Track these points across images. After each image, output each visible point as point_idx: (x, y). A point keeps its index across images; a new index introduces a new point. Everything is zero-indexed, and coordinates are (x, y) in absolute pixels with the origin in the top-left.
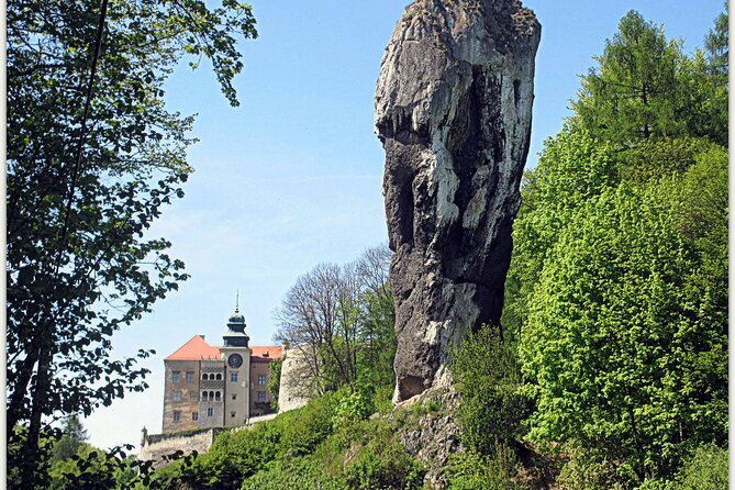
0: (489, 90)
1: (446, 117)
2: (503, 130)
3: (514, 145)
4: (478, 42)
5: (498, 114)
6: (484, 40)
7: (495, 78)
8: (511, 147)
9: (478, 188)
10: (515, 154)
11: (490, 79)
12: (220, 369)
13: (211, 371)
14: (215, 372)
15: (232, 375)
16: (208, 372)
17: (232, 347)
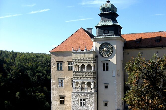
12: (89, 60)
13: (81, 62)
14: (85, 62)
15: (104, 64)
16: (79, 63)
17: (103, 36)
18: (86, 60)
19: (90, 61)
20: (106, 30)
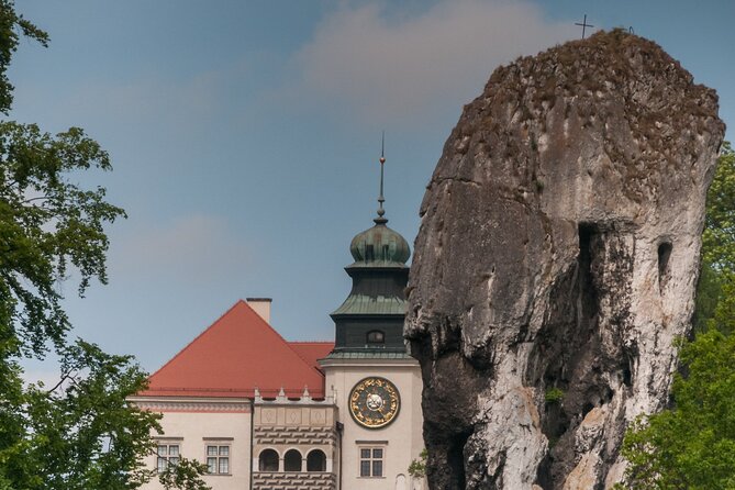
0: (612, 267)
1: (524, 329)
2: (634, 342)
3: (654, 368)
4: (590, 181)
5: (626, 313)
6: (602, 177)
7: (622, 245)
8: (648, 372)
9: (584, 451)
10: (656, 385)
11: (613, 246)
12: (319, 434)
13: (288, 440)
14: (302, 443)
15: (365, 453)
16: (277, 443)
17: (365, 351)
18: (307, 434)
19: (321, 437)
20: (375, 331)
